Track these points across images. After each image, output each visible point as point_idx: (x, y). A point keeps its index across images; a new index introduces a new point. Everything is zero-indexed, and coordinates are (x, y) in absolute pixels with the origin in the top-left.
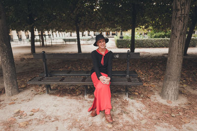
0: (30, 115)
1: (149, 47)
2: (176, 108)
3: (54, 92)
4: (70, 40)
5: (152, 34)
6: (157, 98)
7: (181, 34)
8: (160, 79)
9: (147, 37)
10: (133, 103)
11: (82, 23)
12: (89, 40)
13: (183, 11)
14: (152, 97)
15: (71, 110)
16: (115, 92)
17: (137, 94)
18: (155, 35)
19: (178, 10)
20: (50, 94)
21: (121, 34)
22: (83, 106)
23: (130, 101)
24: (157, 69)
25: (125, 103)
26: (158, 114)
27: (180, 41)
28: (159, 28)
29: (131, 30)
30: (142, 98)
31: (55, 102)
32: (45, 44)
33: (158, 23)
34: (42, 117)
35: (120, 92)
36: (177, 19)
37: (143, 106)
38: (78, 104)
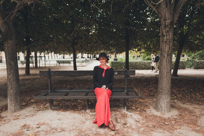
0: (37, 128)
1: (143, 69)
2: (169, 118)
3: (57, 108)
4: (64, 62)
5: (144, 57)
6: (152, 111)
7: (168, 55)
8: (154, 96)
9: (140, 60)
10: (131, 115)
11: (79, 45)
12: (83, 62)
13: (168, 36)
14: (148, 111)
15: (75, 123)
16: (114, 107)
17: (134, 108)
18: (147, 57)
19: (164, 36)
20: (54, 110)
21: (116, 56)
22: (86, 119)
23: (129, 113)
24: (151, 87)
25: (124, 116)
26: (154, 124)
27: (168, 60)
28: (150, 51)
29: (125, 53)
30: (139, 111)
31: (59, 116)
32: (38, 65)
33: (149, 46)
34: (49, 129)
35: (118, 107)
36: (164, 43)
37: (141, 117)
38: (81, 117)
